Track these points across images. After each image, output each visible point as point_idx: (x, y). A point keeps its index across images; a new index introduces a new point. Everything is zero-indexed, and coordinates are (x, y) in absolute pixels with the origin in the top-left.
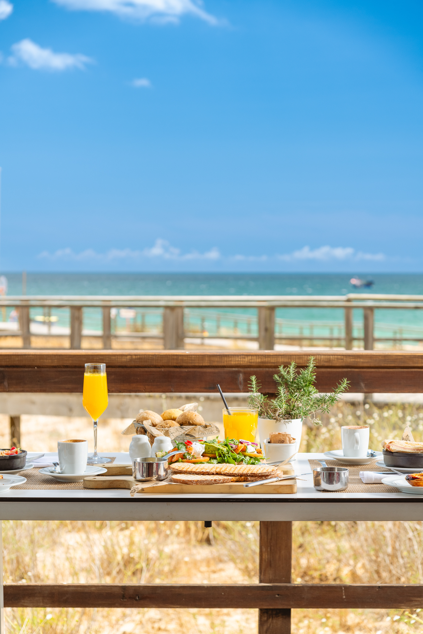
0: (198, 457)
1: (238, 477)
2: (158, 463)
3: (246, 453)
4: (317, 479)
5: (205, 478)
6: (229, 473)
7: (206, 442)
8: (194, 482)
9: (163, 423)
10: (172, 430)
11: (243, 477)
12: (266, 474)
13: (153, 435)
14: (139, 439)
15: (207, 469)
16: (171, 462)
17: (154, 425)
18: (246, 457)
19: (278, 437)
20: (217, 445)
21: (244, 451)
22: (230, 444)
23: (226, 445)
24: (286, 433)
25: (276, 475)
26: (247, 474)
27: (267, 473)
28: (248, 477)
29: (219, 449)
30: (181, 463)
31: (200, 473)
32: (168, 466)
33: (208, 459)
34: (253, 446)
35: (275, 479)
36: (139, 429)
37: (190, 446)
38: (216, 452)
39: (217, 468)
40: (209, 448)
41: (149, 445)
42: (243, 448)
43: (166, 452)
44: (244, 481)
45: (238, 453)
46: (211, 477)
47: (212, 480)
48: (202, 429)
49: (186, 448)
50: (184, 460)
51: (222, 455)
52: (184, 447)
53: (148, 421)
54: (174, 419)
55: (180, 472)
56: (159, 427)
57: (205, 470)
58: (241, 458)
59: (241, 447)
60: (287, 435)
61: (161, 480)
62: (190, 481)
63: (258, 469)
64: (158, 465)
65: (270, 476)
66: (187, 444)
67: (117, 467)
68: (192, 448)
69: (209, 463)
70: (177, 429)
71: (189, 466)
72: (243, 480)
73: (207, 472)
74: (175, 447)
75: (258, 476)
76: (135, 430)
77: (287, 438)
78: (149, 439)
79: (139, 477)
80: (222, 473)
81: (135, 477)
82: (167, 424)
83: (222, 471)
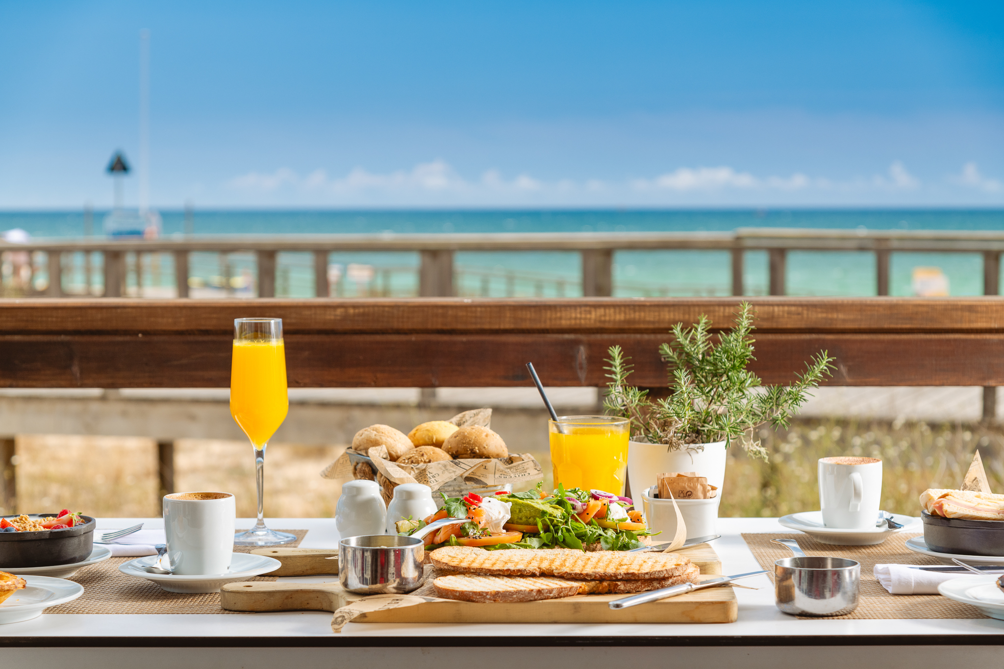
0: (496, 531)
1: (593, 583)
2: (399, 550)
3: (608, 522)
4: (786, 586)
5: (514, 586)
6: (571, 574)
7: (513, 496)
8: (488, 597)
9: (414, 453)
10: (433, 468)
11: (605, 584)
12: (662, 576)
13: (392, 480)
14: (358, 490)
15: (517, 563)
16: (433, 543)
17: (393, 458)
18: (606, 531)
19: (678, 484)
20: (539, 504)
21: (601, 516)
22: (569, 499)
23: (561, 503)
24: (694, 473)
25: (684, 577)
26: (615, 575)
27: (665, 572)
28: (619, 583)
29: (544, 513)
30: (456, 548)
31: (501, 573)
32: (425, 554)
33: (517, 536)
34: (622, 506)
35: (684, 588)
36: (359, 466)
37: (476, 507)
38: (538, 519)
39: (542, 560)
40: (520, 511)
41: (381, 504)
42: (599, 508)
43: (420, 521)
44: (610, 592)
45: (588, 521)
46: (530, 582)
47: (532, 590)
48: (501, 466)
49: (468, 510)
50: (462, 540)
51: (551, 527)
52: (463, 509)
53: (378, 448)
54: (438, 444)
55: (455, 571)
56: (404, 463)
57: (513, 564)
58: (597, 534)
59: (596, 506)
60: (698, 478)
61: (407, 590)
62: (479, 593)
63: (641, 562)
64: (400, 555)
65: (670, 581)
66: (469, 501)
67: (306, 556)
68: (481, 511)
69: (521, 546)
70: (445, 466)
71: (474, 556)
72: (607, 590)
73: (519, 571)
74: (441, 509)
75: (641, 580)
76: (351, 468)
77: (699, 487)
78: (382, 488)
79: (355, 583)
80: (556, 572)
81: (345, 584)
82: (423, 455)
83: (554, 568)
